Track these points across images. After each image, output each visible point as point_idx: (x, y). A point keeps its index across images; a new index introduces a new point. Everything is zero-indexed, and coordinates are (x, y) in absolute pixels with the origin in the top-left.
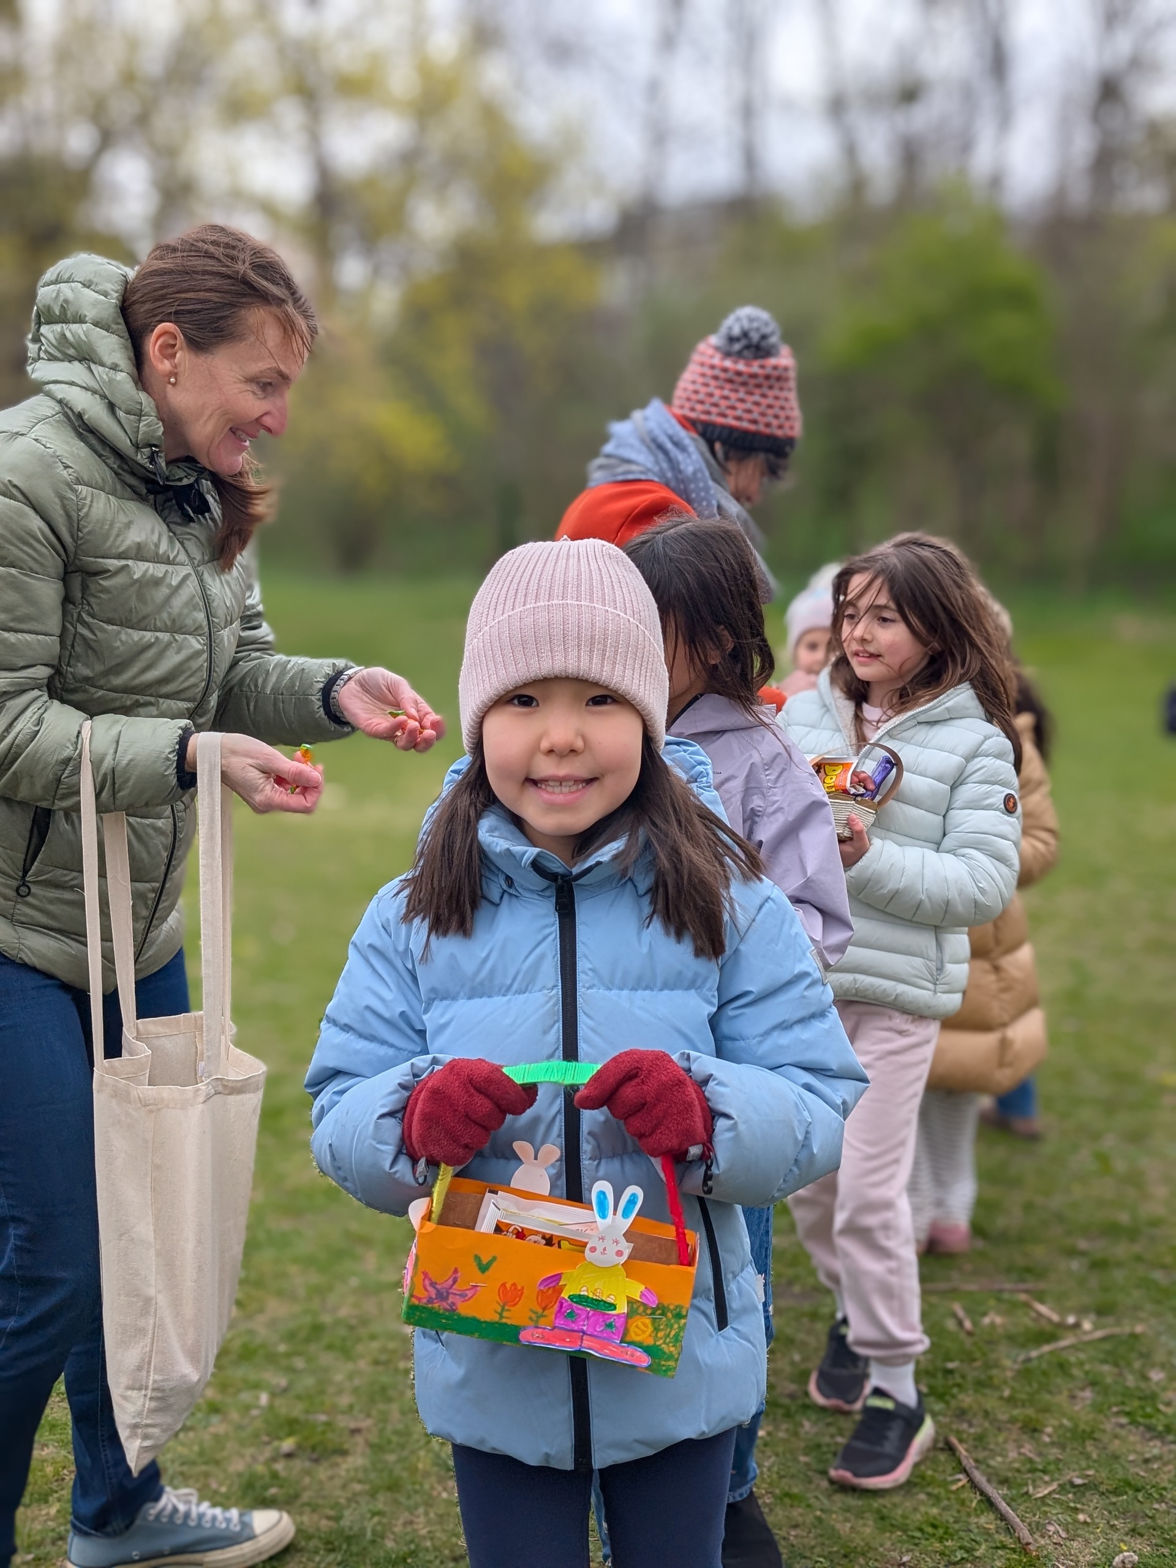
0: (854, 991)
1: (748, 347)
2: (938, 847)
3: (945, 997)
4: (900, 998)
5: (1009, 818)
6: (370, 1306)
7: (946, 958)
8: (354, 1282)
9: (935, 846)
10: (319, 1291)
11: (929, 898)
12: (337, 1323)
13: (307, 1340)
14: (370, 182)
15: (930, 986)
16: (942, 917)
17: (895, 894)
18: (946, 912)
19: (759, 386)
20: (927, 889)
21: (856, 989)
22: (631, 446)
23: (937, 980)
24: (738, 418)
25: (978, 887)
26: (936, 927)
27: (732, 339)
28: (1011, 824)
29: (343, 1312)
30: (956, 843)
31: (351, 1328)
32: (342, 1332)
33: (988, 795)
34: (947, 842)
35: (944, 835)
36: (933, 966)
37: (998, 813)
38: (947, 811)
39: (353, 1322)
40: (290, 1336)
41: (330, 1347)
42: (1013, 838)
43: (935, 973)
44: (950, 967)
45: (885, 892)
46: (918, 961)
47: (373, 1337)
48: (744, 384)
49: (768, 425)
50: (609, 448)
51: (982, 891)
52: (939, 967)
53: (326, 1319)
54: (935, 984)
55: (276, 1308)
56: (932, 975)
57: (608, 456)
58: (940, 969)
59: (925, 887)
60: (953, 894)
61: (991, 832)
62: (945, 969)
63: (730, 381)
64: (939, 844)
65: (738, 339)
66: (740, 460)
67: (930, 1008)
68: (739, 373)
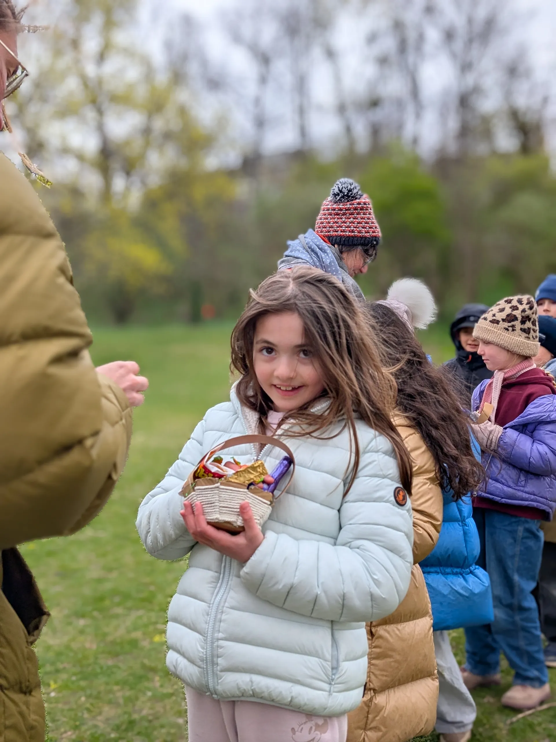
0: (251, 693)
1: (343, 197)
2: (335, 540)
3: (341, 696)
4: (296, 701)
5: (399, 510)
6: (159, 707)
7: (342, 657)
8: (149, 694)
9: (332, 541)
10: (131, 700)
11: (325, 592)
12: (142, 719)
13: (126, 730)
14: (127, 143)
15: (326, 686)
16: (340, 611)
17: (290, 591)
18: (343, 605)
19: (352, 214)
20: (322, 583)
21: (252, 690)
22: (299, 251)
23: (333, 680)
24: (344, 231)
25: (374, 579)
26: (332, 622)
27: (335, 195)
28: (402, 516)
29: (145, 712)
30: (351, 536)
31: (150, 721)
32: (146, 724)
33: (378, 488)
34: (344, 536)
35: (340, 528)
36: (328, 666)
37: (388, 504)
38: (341, 506)
39: (150, 718)
40: (117, 728)
41: (139, 734)
42: (405, 529)
43: (330, 674)
44: (345, 666)
45: (280, 587)
46: (314, 660)
47: (162, 726)
48: (344, 214)
49: (359, 232)
50: (287, 253)
51: (377, 582)
52: (335, 666)
53: (136, 716)
54: (330, 684)
55: (108, 711)
56: (327, 675)
57: (286, 256)
58: (335, 668)
59: (321, 581)
60: (349, 588)
61: (382, 523)
62: (340, 668)
63: (338, 214)
64: (336, 539)
65: (338, 195)
66: (349, 251)
67: (325, 709)
68: (341, 210)
